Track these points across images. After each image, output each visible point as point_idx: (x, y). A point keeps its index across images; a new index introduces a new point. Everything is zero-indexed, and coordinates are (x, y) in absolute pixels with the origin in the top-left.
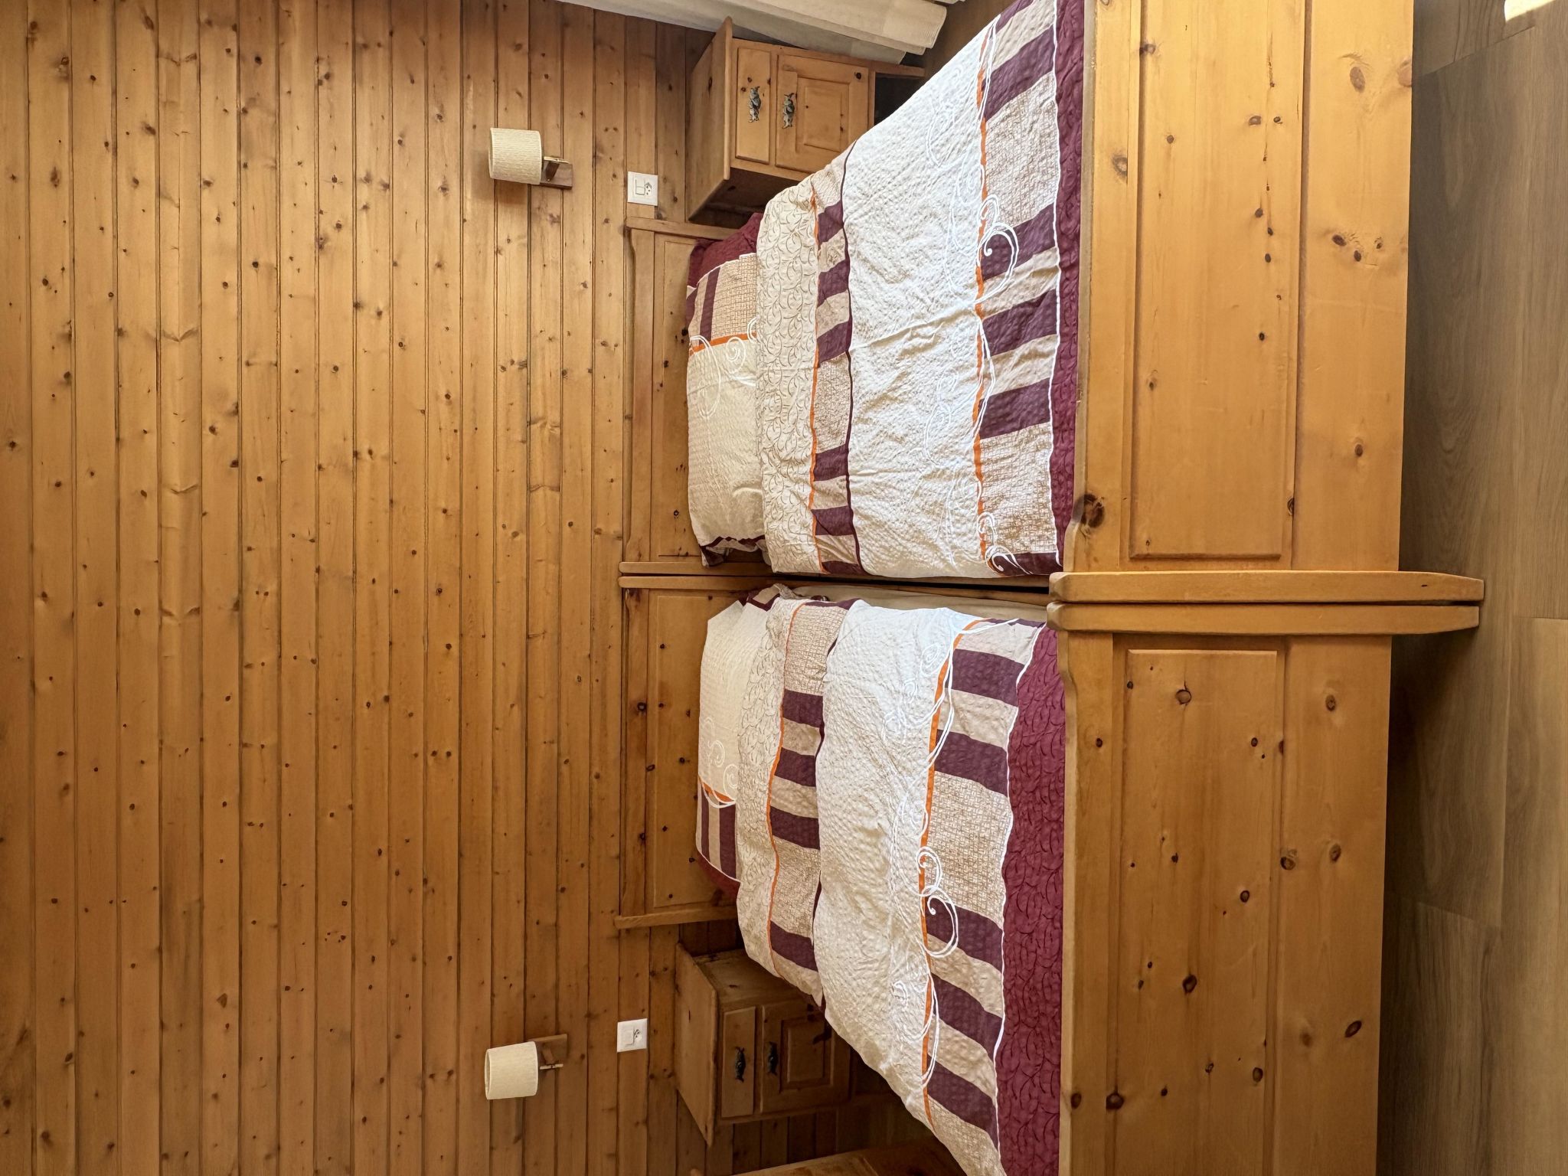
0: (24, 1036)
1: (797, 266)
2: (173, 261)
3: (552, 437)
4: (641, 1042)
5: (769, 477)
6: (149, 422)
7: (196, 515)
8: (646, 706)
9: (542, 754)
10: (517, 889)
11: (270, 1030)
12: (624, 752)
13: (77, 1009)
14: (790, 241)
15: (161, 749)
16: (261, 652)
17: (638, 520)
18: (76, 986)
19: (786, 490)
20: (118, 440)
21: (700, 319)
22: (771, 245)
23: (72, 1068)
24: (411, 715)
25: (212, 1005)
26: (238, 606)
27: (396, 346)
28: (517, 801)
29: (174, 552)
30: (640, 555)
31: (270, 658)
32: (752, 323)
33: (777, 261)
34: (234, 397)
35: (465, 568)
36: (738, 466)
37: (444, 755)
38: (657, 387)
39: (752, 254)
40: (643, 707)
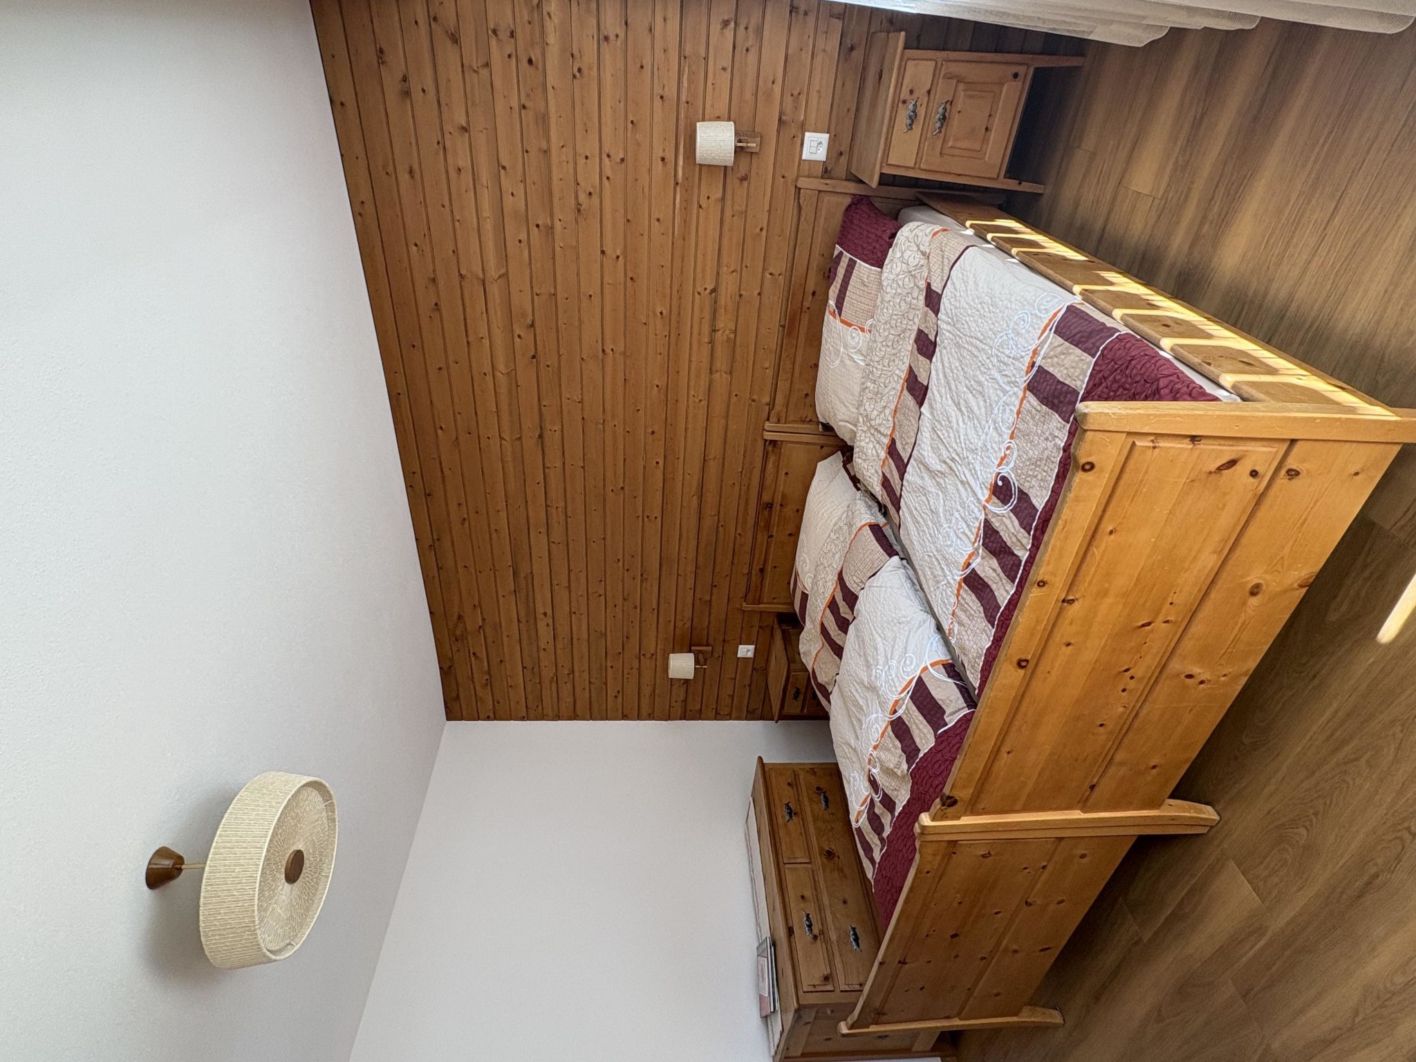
0: (460, 617)
1: (908, 299)
2: (488, 226)
3: (728, 338)
4: (750, 655)
5: (860, 432)
6: (483, 332)
7: (514, 384)
8: (772, 505)
9: (708, 523)
10: (690, 583)
11: (567, 628)
12: (756, 524)
13: (481, 609)
14: (907, 280)
15: (507, 505)
16: (555, 461)
17: (780, 399)
18: (479, 602)
19: (871, 443)
20: (468, 342)
21: (839, 286)
22: (892, 277)
23: (482, 631)
24: (635, 497)
25: (540, 616)
26: (541, 436)
27: (628, 279)
28: (693, 543)
29: (504, 406)
30: (779, 420)
31: (559, 464)
32: (870, 322)
33: (894, 291)
34: (530, 317)
35: (669, 420)
36: (844, 410)
37: (653, 519)
38: (805, 309)
39: (879, 270)
40: (770, 506)
